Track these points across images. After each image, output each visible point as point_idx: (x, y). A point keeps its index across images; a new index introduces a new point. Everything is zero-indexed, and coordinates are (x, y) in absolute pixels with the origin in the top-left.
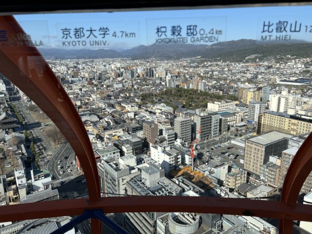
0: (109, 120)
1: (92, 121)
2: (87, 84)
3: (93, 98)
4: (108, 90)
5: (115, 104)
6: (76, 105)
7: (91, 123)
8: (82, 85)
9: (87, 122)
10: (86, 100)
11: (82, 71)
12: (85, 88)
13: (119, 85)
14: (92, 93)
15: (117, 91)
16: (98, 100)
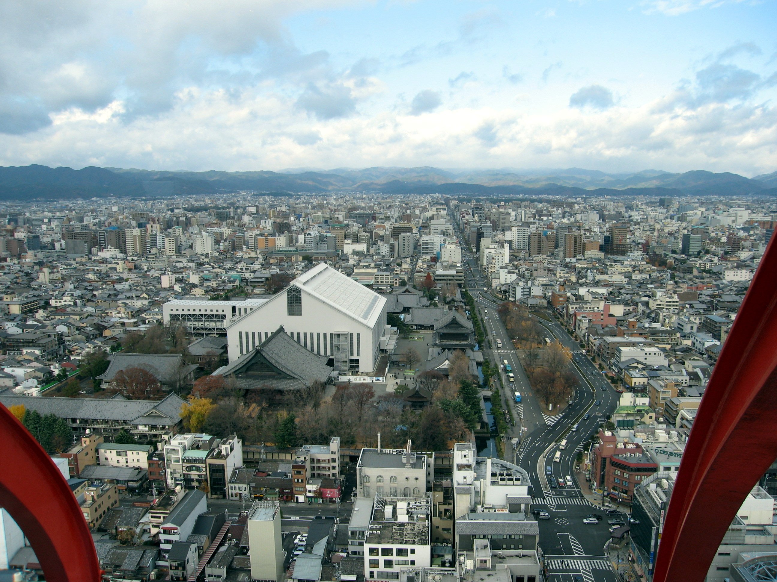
0: (698, 370)
1: (648, 364)
2: (647, 263)
3: (658, 302)
4: (703, 283)
5: (720, 327)
6: (611, 316)
7: (644, 369)
8: (633, 263)
9: (635, 365)
10: (640, 304)
11: (637, 226)
12: (641, 273)
13: (739, 271)
14: (656, 288)
15: (731, 290)
16: (672, 308)
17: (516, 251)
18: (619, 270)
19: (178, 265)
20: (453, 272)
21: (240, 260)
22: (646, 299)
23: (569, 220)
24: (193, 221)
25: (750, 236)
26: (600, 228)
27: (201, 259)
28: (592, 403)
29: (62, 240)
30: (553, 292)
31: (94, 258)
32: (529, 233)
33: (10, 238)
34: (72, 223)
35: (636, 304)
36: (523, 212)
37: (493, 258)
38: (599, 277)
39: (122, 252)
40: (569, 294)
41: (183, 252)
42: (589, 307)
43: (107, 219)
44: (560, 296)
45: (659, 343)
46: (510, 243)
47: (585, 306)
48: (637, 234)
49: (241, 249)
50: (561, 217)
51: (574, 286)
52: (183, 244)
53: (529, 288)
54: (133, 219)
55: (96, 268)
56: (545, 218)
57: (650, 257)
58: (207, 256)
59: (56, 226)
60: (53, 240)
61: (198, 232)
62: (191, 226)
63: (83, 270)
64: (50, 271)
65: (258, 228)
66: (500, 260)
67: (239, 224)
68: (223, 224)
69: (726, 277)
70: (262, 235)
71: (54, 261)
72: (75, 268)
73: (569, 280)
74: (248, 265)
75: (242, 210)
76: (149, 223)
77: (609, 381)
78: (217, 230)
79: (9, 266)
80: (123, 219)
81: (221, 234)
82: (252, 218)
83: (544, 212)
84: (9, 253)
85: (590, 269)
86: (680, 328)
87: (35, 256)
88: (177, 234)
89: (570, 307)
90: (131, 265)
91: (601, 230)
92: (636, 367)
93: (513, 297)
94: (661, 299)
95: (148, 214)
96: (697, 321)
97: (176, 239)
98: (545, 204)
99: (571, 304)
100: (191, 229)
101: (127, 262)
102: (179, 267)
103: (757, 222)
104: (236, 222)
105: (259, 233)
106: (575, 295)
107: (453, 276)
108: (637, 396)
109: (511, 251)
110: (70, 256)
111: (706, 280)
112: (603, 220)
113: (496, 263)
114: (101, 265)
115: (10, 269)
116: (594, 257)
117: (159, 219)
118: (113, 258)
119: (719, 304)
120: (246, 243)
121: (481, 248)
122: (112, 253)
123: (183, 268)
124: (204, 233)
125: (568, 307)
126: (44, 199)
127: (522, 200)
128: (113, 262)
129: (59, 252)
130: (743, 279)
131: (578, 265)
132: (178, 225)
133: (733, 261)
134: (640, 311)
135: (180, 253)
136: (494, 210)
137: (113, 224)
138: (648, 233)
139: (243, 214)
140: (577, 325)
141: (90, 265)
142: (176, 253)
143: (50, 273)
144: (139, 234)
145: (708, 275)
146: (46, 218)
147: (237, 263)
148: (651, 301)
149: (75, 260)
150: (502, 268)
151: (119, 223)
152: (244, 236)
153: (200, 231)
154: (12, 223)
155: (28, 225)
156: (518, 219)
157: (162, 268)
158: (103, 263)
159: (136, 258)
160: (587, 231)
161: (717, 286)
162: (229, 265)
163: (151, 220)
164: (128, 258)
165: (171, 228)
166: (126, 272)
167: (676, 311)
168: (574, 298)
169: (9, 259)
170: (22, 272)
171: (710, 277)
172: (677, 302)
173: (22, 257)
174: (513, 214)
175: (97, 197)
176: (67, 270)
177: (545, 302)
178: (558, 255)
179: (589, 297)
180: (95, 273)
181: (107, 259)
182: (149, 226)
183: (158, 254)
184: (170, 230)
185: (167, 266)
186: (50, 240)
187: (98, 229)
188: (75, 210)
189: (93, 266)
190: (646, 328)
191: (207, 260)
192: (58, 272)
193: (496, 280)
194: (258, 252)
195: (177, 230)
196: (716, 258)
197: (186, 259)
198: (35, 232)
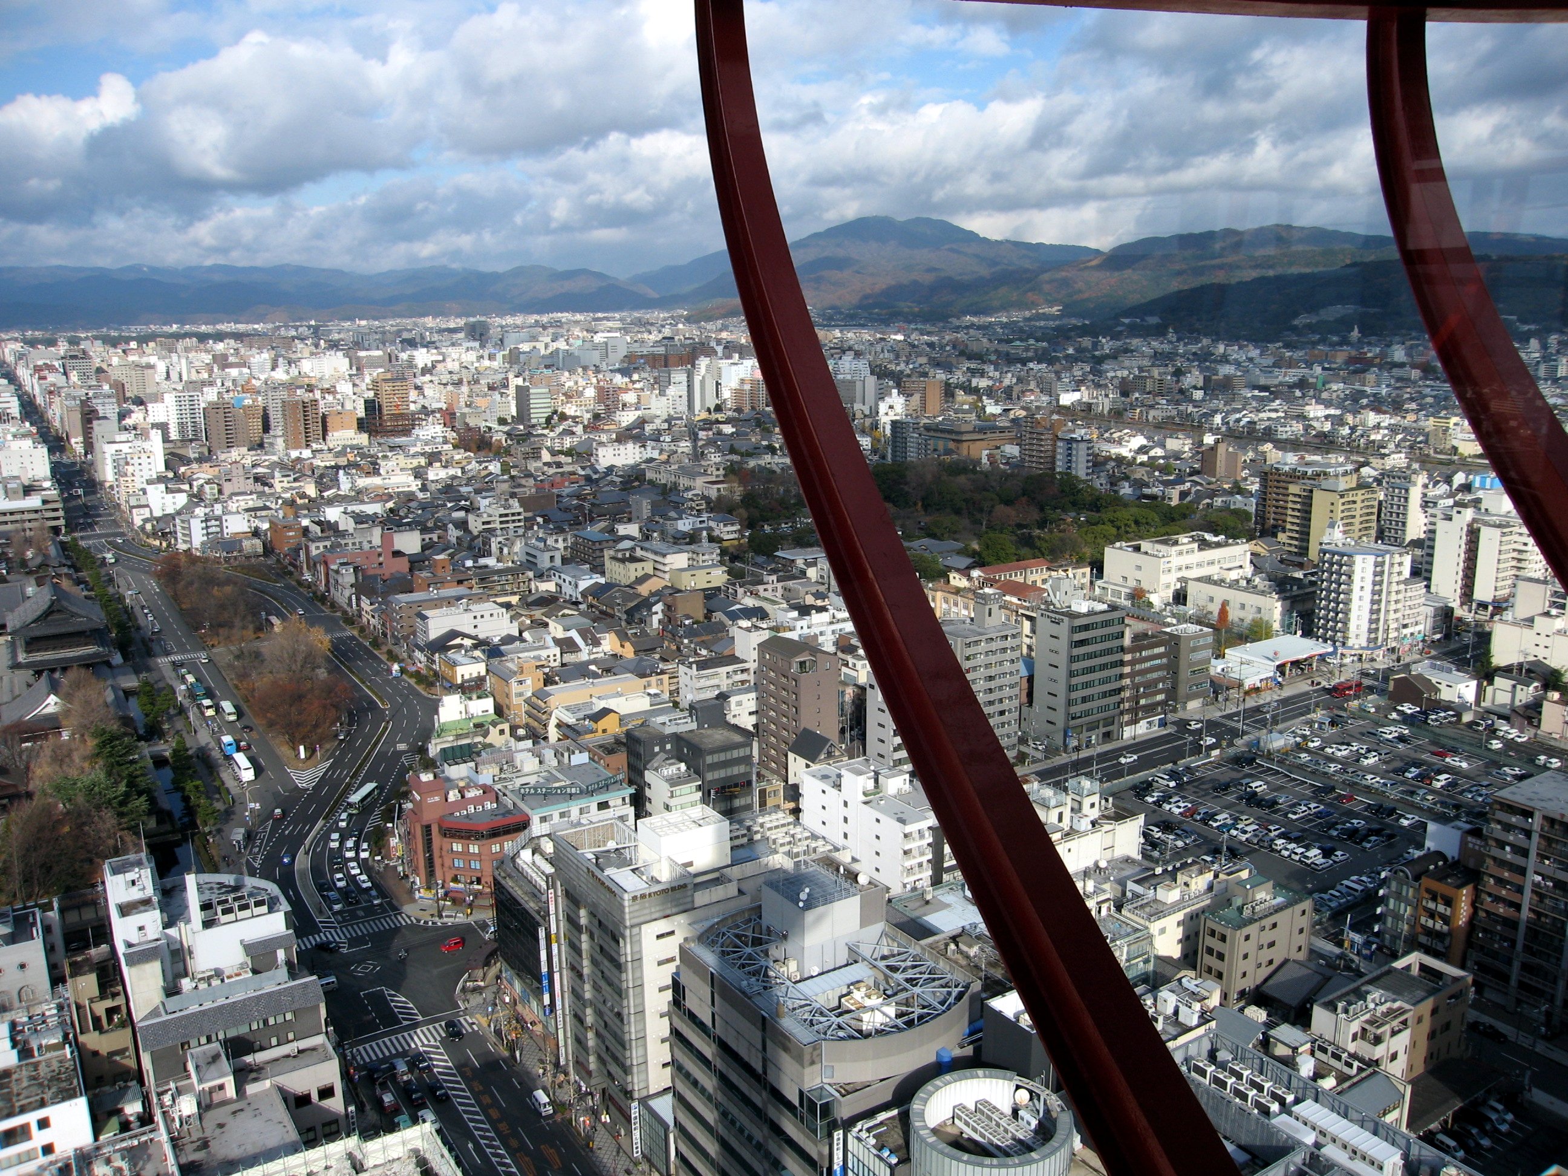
0: (574, 635)
1: (481, 636)
2: (455, 447)
3: (485, 518)
4: (562, 474)
5: (602, 550)
6: (397, 554)
7: (475, 647)
8: (427, 449)
9: (458, 641)
10: (450, 526)
11: (428, 377)
12: (445, 467)
13: (622, 447)
14: (478, 492)
15: (612, 483)
16: (511, 526)
17: (179, 444)
18: (402, 465)
20: (34, 501)
22: (462, 514)
23: (288, 373)
25: (634, 382)
26: (354, 385)
28: (385, 728)
30: (271, 522)
32: (203, 405)
35: (444, 528)
36: (183, 361)
37: (127, 464)
38: (363, 482)
40: (305, 522)
42: (350, 542)
44: (289, 528)
45: (496, 595)
46: (163, 427)
47: (343, 542)
48: (428, 391)
50: (269, 366)
51: (314, 505)
53: (218, 519)
56: (234, 372)
57: (458, 434)
66: (145, 466)
69: (601, 460)
73: (303, 496)
77: (412, 681)
83: (232, 359)
85: (344, 468)
86: (530, 563)
89: (312, 547)
91: (356, 390)
92: (461, 646)
93: (185, 542)
94: (490, 511)
96: (561, 545)
98: (232, 342)
99: (313, 541)
103: (642, 356)
106: (319, 523)
107: (36, 511)
108: (470, 699)
109: (168, 445)
111: (567, 469)
112: (358, 369)
113: (137, 473)
116: (349, 443)
119: (595, 510)
121: (97, 446)
125: (307, 548)
127: (178, 336)
130: (631, 462)
131: (317, 462)
133: (609, 431)
134: (454, 540)
136: (115, 361)
138: (450, 388)
140: (332, 581)
145: (569, 460)
148: (471, 518)
150: (150, 482)
156: (174, 376)
160: (328, 391)
161: (588, 478)
167: (521, 531)
168: (318, 529)
171: (573, 463)
172: (519, 514)
174: (161, 367)
177: (258, 542)
178: (272, 444)
179: (347, 524)
190: (469, 569)
193: (142, 511)
196: (580, 427)
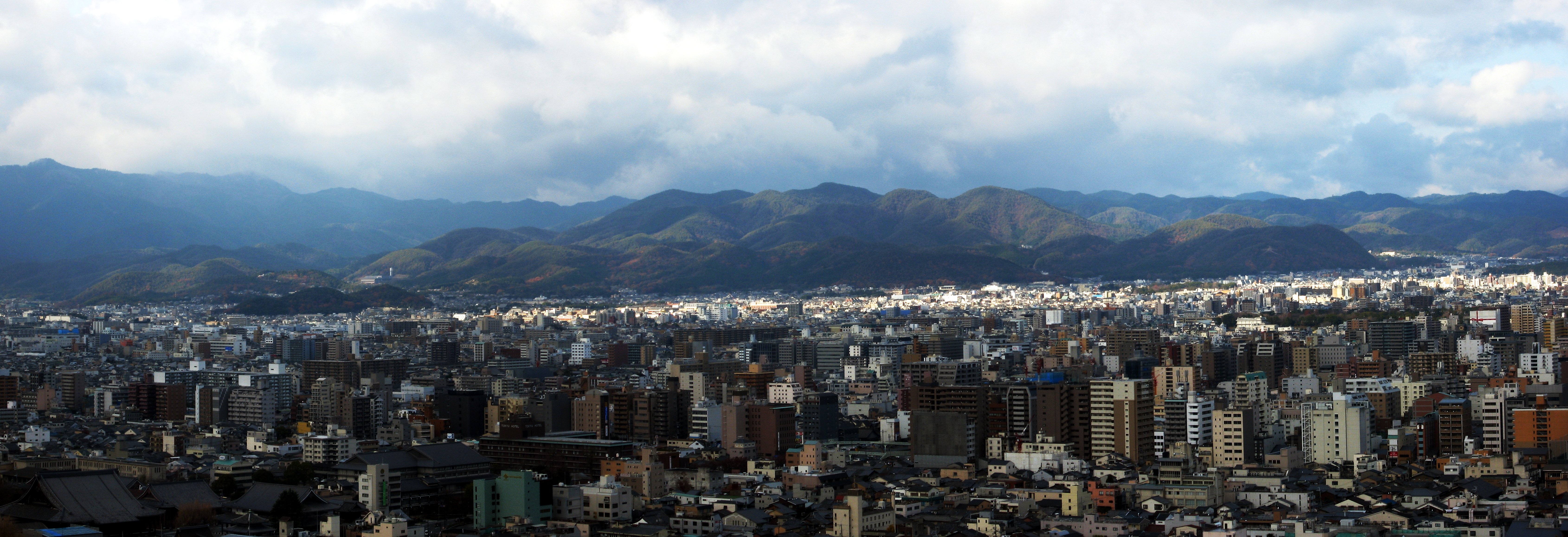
19: (1254, 498)
21: (1459, 485)
24: (1300, 356)
27: (1329, 482)
29: (901, 414)
31: (992, 469)
33: (757, 402)
34: (931, 359)
39: (1076, 455)
41: (1268, 457)
43: (1029, 350)
49: (1458, 449)
52: (1270, 429)
54: (1111, 351)
55: (1000, 501)
58: (1346, 469)
59: (885, 369)
60: (875, 413)
61: (1317, 391)
62: (1291, 373)
63: (962, 507)
64: (866, 504)
65: (1511, 377)
67: (1447, 364)
68: (1395, 367)
70: (1526, 399)
71: (875, 474)
72: (937, 500)
74: (1484, 502)
75: (1455, 320)
76: (1160, 363)
78: (1374, 384)
79: (751, 484)
80: (1079, 349)
81: (1393, 398)
82: (1489, 347)
84: (752, 445)
87: (825, 456)
88: (1252, 398)
90: (1106, 497)
95: (1157, 334)
97: (1248, 416)
100: (1293, 384)
101: (1093, 484)
102: (1257, 505)
104: (1437, 358)
105: (1514, 395)
110: (922, 460)
114: (1016, 492)
115: (754, 495)
117: (1190, 349)
118: (1052, 472)
120: (1474, 428)
122: (1049, 456)
123: (1270, 508)
124: (1338, 396)
126: (850, 288)
128: (1052, 484)
129: (890, 447)
132: (1251, 369)
135: (1260, 460)
137: (1050, 363)
139: (1462, 335)
141: (982, 490)
142: (1248, 459)
143: (866, 511)
144: (1132, 396)
146: (855, 344)
147: (1446, 493)
149: (936, 473)
151: (1066, 363)
152: (1467, 405)
153: (1322, 390)
154: (763, 358)
155: (803, 364)
157: (1206, 509)
158: (1019, 485)
159: (1120, 474)
162: (1419, 502)
163: (1166, 351)
164: (1097, 473)
165: (1228, 379)
166: (1091, 518)
169: (751, 465)
170: (786, 503)
173: (788, 459)
175: (1002, 281)
176: (913, 505)
180: (996, 517)
181: (1031, 473)
182: (1160, 372)
183: (1191, 464)
184: (1227, 386)
185: (1219, 502)
186: (865, 409)
187: (1005, 379)
188: (936, 321)
189: (991, 495)
191: (1346, 484)
192: (888, 508)
194: (1515, 457)
195: (1251, 385)
197: (1277, 481)
198: (825, 387)
